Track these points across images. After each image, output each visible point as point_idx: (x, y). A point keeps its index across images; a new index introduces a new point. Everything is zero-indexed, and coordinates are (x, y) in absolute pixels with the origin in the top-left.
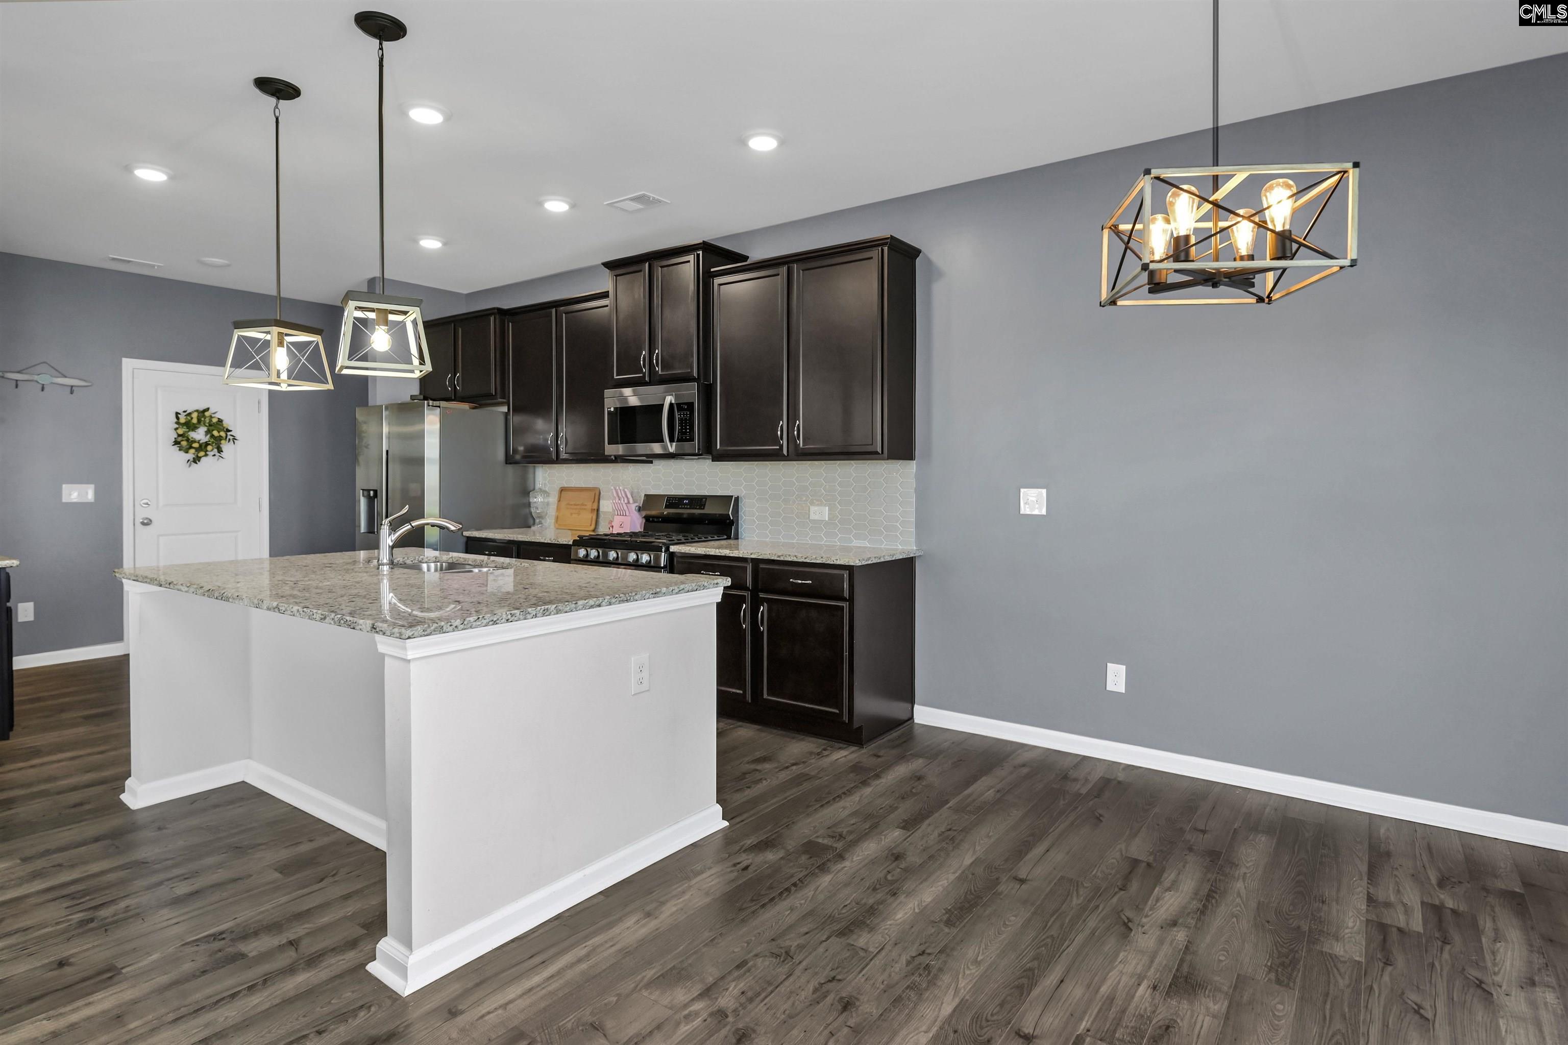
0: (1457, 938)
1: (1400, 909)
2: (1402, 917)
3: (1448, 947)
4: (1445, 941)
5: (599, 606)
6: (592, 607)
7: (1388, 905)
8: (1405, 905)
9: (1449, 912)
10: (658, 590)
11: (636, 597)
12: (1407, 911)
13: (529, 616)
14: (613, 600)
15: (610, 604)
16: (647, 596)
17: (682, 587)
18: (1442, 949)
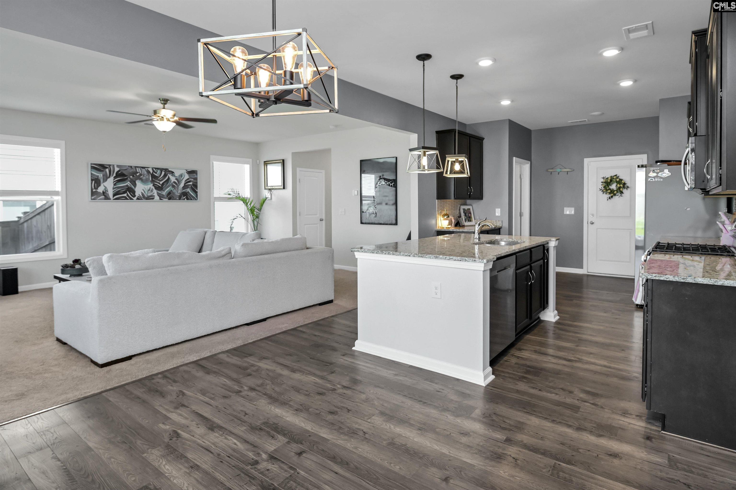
5: (409, 256)
6: (406, 256)
10: (438, 256)
11: (426, 256)
13: (383, 253)
14: (416, 255)
15: (414, 256)
16: (432, 257)
17: (451, 257)
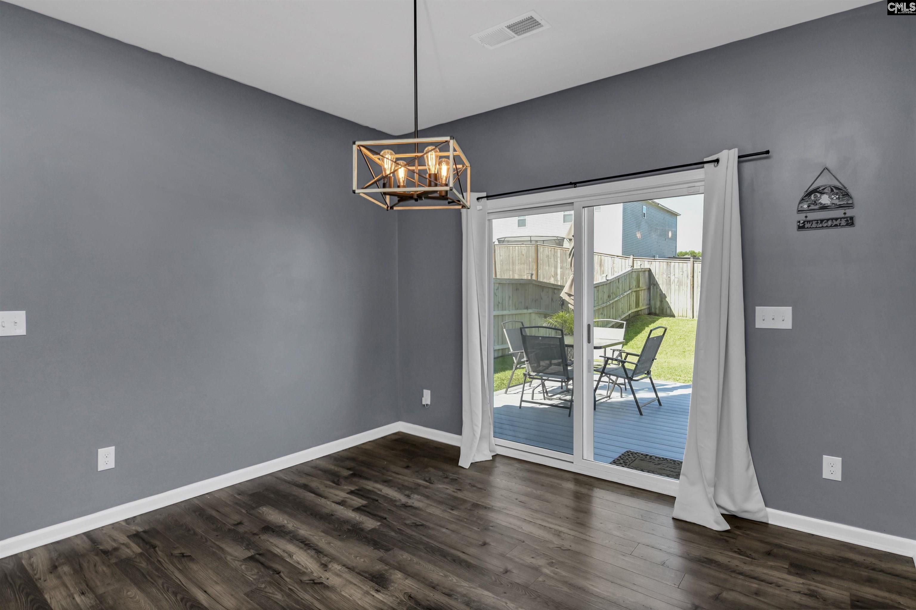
0: (157, 543)
1: (123, 547)
2: (128, 551)
3: (157, 549)
4: (154, 547)
7: (116, 549)
8: (123, 544)
9: (142, 533)
12: (127, 546)
18: (155, 551)
